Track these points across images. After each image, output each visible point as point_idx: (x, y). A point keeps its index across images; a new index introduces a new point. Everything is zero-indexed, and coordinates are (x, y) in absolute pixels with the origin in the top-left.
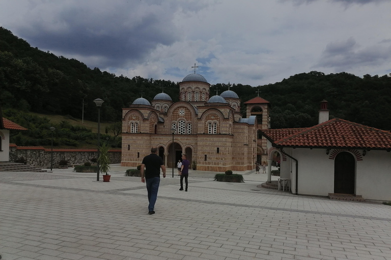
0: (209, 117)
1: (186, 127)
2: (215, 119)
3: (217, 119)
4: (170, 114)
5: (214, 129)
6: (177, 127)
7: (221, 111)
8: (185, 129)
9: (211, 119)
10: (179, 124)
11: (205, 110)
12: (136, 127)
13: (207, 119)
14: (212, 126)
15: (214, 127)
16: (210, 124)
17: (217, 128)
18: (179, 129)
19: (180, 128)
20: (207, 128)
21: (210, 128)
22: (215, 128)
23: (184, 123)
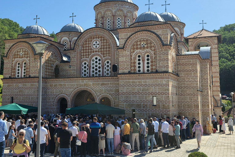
0: (137, 45)
1: (103, 67)
2: (147, 48)
3: (151, 47)
4: (79, 48)
5: (146, 65)
6: (90, 67)
7: (158, 33)
8: (101, 69)
9: (140, 48)
10: (92, 62)
11: (129, 34)
12: (24, 68)
13: (134, 49)
14: (143, 61)
15: (146, 61)
16: (139, 56)
17: (152, 62)
18: (92, 70)
19: (93, 68)
20: (135, 63)
21: (139, 64)
22: (148, 63)
23: (99, 60)
